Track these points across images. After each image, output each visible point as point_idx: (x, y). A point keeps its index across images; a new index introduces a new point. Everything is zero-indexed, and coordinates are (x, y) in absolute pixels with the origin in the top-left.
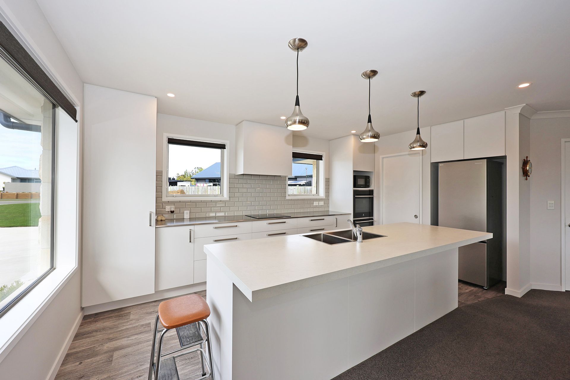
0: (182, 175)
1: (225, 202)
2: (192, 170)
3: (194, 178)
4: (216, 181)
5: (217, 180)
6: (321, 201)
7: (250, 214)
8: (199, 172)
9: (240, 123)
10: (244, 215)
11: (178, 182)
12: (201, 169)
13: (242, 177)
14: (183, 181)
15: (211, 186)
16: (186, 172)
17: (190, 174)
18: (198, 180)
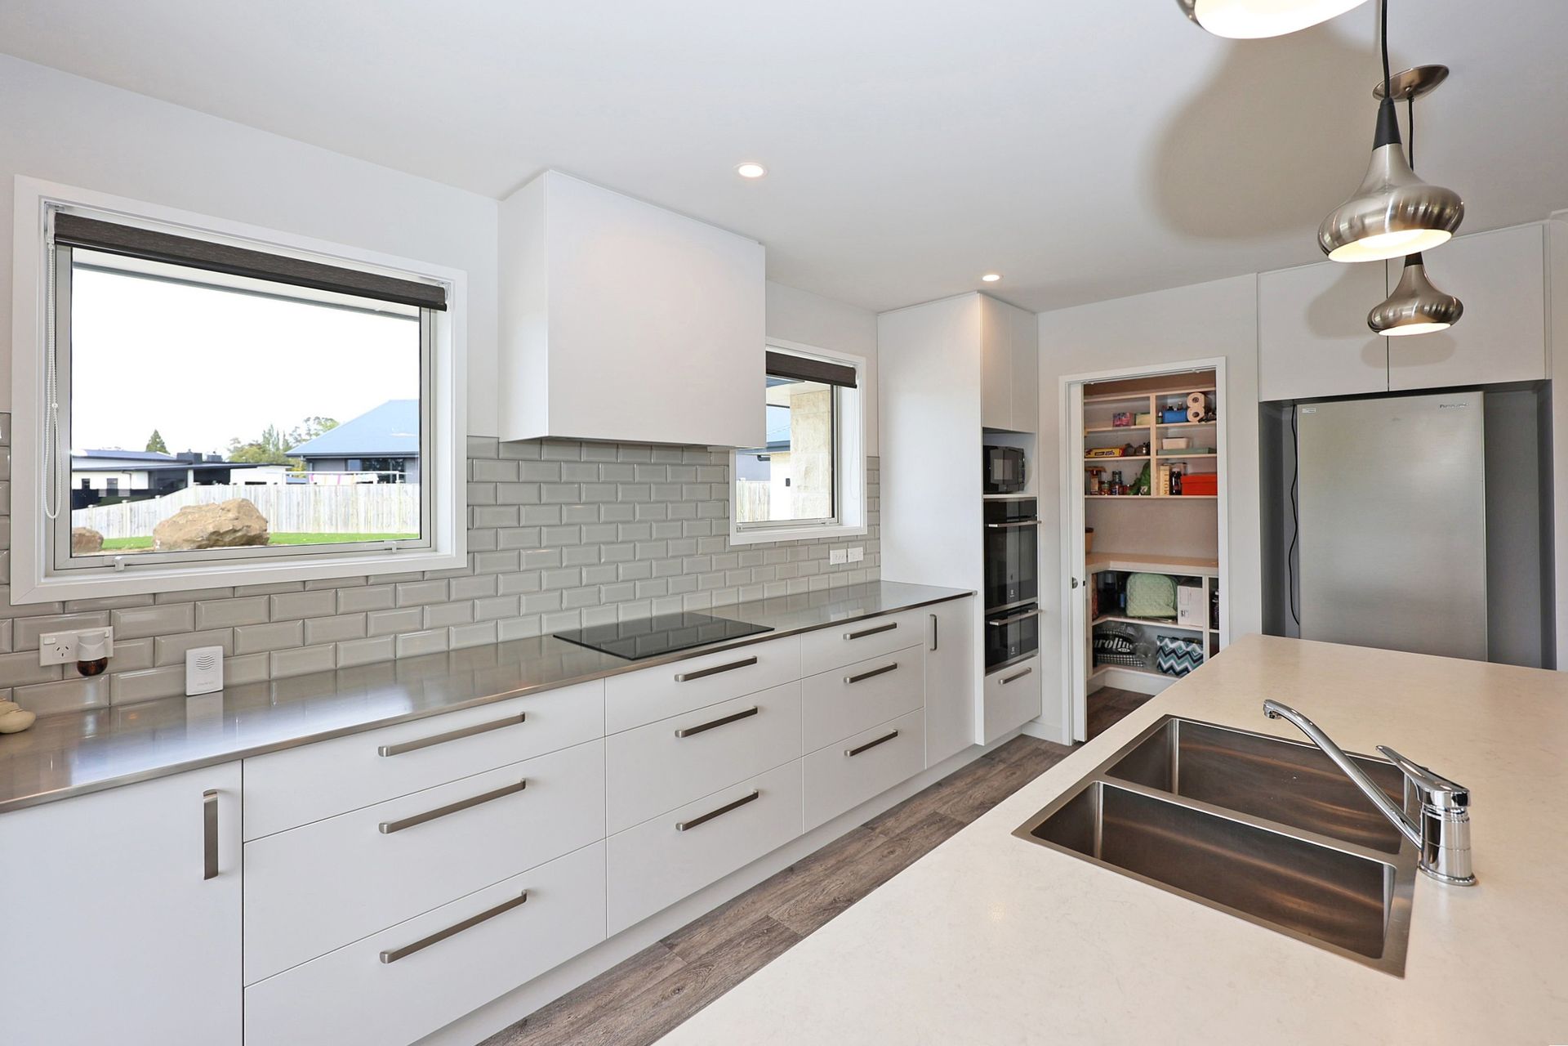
0: (251, 445)
1: (446, 577)
2: (296, 427)
3: (297, 456)
4: (387, 466)
5: (392, 463)
6: (854, 543)
7: (577, 626)
8: (321, 432)
9: (526, 182)
10: (546, 635)
11: (232, 471)
12: (329, 423)
13: (532, 452)
14: (255, 467)
15: (372, 482)
16: (270, 435)
17: (286, 441)
18: (315, 461)
